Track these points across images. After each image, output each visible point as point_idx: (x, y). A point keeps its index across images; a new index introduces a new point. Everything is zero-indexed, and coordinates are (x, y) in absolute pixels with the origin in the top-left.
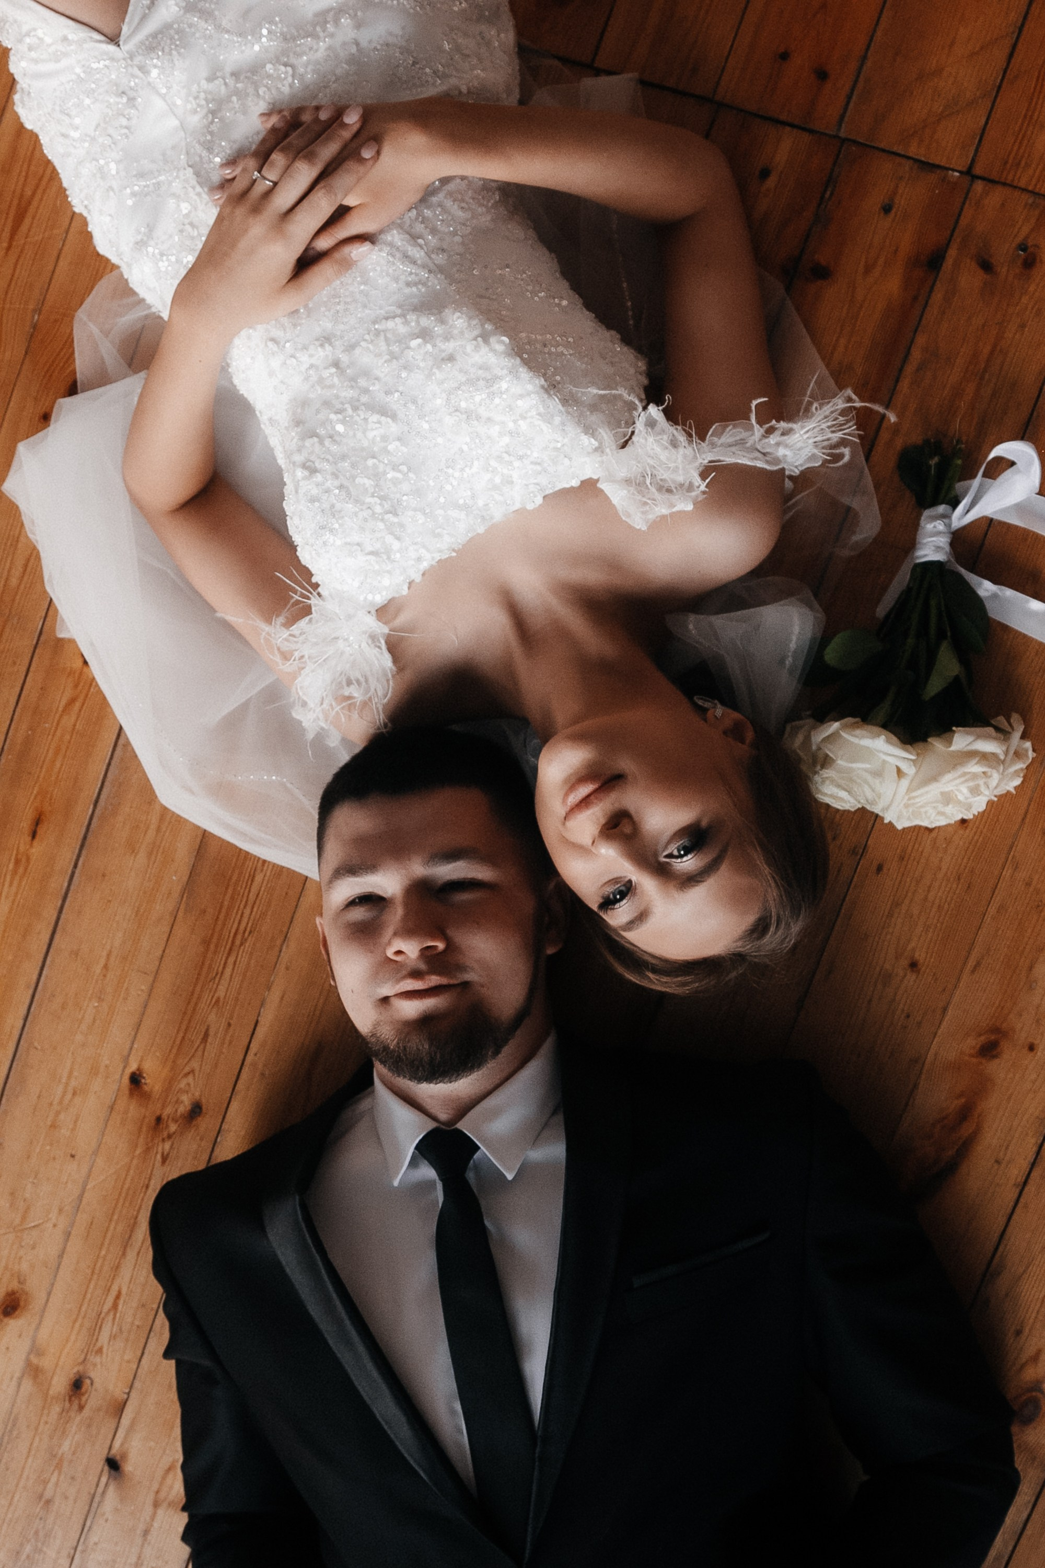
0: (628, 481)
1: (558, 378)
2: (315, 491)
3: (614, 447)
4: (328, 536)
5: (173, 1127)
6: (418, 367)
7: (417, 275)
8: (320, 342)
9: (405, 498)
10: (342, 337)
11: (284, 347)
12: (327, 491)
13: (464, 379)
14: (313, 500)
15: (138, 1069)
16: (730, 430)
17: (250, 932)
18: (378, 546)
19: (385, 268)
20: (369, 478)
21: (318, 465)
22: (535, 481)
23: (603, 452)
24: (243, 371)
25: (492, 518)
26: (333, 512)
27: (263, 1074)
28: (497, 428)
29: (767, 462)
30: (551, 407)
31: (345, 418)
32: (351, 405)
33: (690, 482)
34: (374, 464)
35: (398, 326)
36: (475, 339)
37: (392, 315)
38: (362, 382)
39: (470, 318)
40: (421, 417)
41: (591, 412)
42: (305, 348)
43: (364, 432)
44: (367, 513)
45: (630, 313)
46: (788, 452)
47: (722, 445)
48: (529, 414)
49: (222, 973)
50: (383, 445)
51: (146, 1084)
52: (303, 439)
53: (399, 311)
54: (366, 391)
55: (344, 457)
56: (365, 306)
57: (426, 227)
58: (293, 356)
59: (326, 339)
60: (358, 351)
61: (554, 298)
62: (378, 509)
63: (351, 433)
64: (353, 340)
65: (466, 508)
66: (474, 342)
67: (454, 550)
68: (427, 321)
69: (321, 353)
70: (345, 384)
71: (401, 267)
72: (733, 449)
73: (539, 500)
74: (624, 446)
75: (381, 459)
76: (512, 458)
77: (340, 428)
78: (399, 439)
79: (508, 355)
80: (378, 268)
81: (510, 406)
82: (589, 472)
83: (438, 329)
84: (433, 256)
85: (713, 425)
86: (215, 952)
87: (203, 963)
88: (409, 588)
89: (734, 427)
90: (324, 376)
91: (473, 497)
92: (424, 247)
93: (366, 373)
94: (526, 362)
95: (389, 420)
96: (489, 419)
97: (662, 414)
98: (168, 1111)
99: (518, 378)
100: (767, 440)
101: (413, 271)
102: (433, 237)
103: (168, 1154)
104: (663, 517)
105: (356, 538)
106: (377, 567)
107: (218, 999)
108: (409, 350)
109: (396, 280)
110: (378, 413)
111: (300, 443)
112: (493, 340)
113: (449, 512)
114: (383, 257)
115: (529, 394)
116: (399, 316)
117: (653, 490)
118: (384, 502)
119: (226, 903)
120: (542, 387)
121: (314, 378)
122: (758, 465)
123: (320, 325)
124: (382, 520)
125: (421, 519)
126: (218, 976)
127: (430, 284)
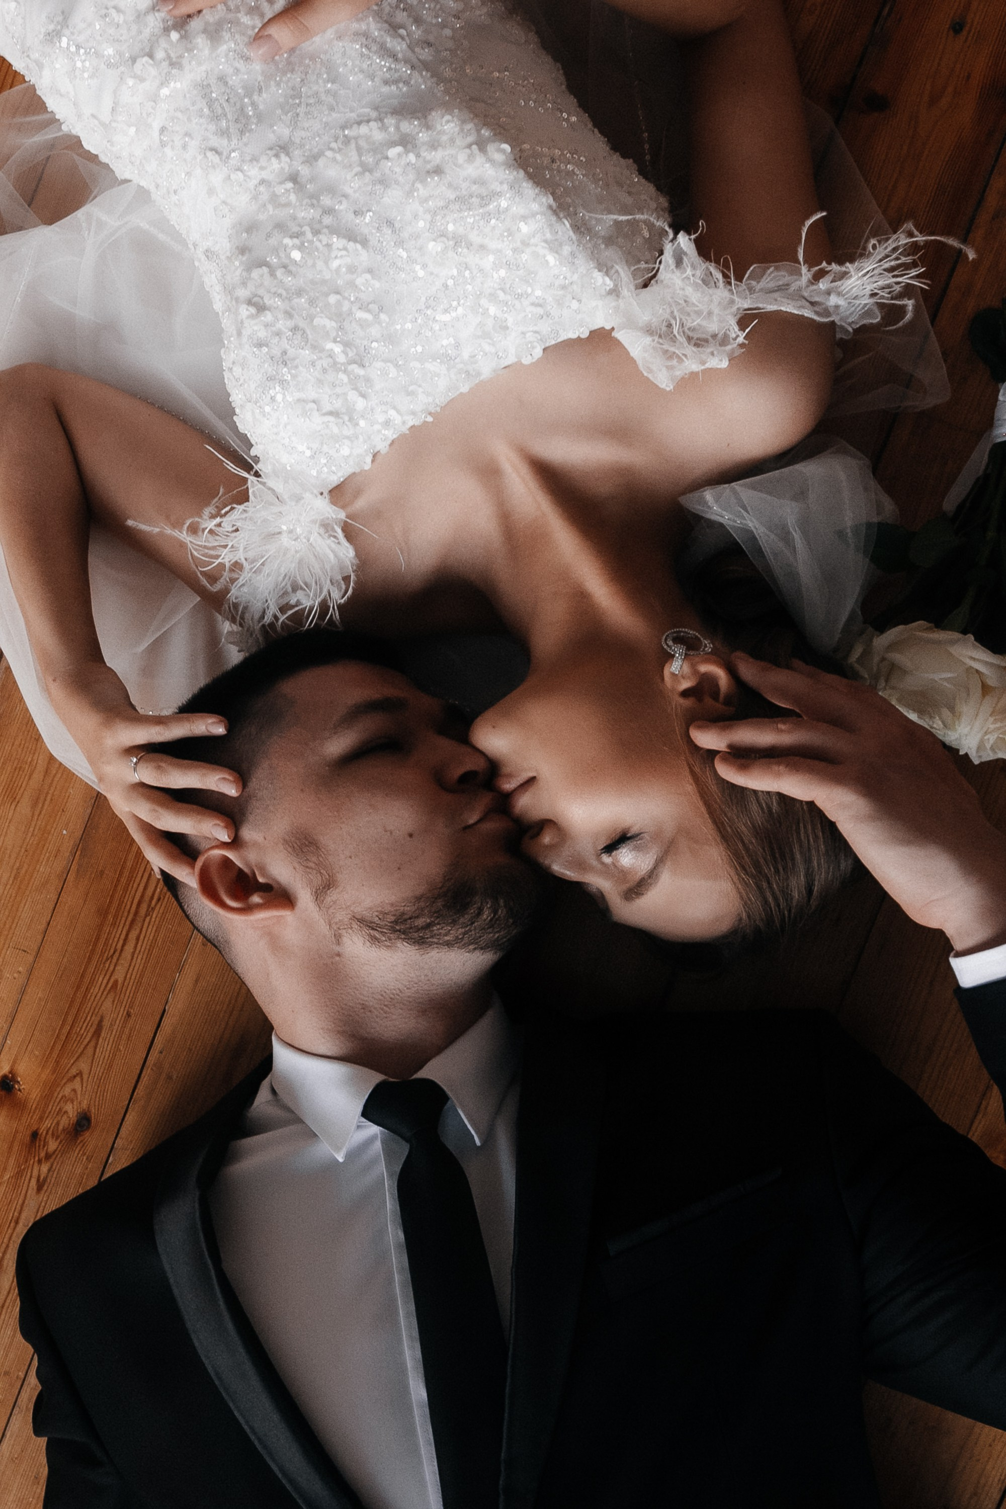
0: (649, 331)
1: (569, 200)
2: (262, 334)
3: (632, 288)
4: (276, 391)
5: (53, 1145)
6: (397, 182)
7: (396, 70)
8: (274, 152)
9: (375, 345)
10: (302, 146)
11: (228, 157)
12: (278, 334)
13: (452, 197)
14: (260, 345)
15: (10, 1072)
16: (772, 273)
17: (159, 900)
18: (338, 404)
19: (357, 62)
20: (331, 319)
21: (268, 301)
22: (536, 328)
23: (618, 296)
24: (175, 192)
25: (479, 374)
26: (284, 360)
27: (169, 1077)
28: (491, 258)
29: (817, 313)
30: (560, 233)
31: (303, 244)
32: (312, 229)
33: (725, 333)
34: (338, 302)
35: (374, 132)
36: (469, 146)
37: (365, 118)
38: (326, 201)
39: (463, 122)
40: (400, 243)
41: (607, 246)
42: (254, 159)
43: (326, 263)
44: (325, 362)
45: (647, 146)
46: (841, 302)
47: (761, 290)
48: (532, 241)
49: (122, 950)
50: (349, 277)
51: (20, 1090)
52: (249, 269)
53: (374, 114)
54: (329, 211)
55: (299, 293)
56: (332, 109)
57: (409, 16)
58: (239, 169)
59: (283, 148)
60: (321, 162)
61: (562, 112)
62: (342, 359)
63: (310, 262)
64: (316, 150)
65: (446, 359)
66: (468, 151)
67: (430, 414)
68: (409, 126)
69: (275, 164)
70: (304, 202)
71: (378, 61)
72: (776, 295)
73: (538, 353)
74: (645, 286)
75: (346, 295)
76: (509, 297)
77: (296, 255)
78: (370, 271)
79: (509, 166)
80: (350, 63)
81: (509, 230)
82: (600, 321)
83: (423, 136)
84: (417, 50)
85: (751, 266)
86: (114, 924)
87: (98, 939)
88: (373, 461)
89: (777, 269)
90: (278, 193)
91: (457, 346)
92: (407, 38)
93: (331, 190)
94: (531, 177)
95: (359, 246)
96: (482, 247)
97: (693, 246)
98: (47, 1123)
99: (519, 193)
100: (815, 287)
101: (393, 66)
102: (418, 27)
103: (45, 1180)
104: (694, 375)
105: (311, 394)
106: (336, 430)
107: (116, 982)
108: (386, 161)
109: (372, 77)
110: (344, 237)
111: (244, 274)
112: (491, 148)
113: (428, 366)
114: (356, 50)
115: (534, 215)
116: (375, 120)
117: (682, 339)
118: (348, 349)
119: (129, 864)
120: (550, 207)
121: (265, 197)
122: (806, 315)
123: (274, 132)
124: (345, 371)
125: (393, 372)
126: (117, 954)
127: (412, 82)
